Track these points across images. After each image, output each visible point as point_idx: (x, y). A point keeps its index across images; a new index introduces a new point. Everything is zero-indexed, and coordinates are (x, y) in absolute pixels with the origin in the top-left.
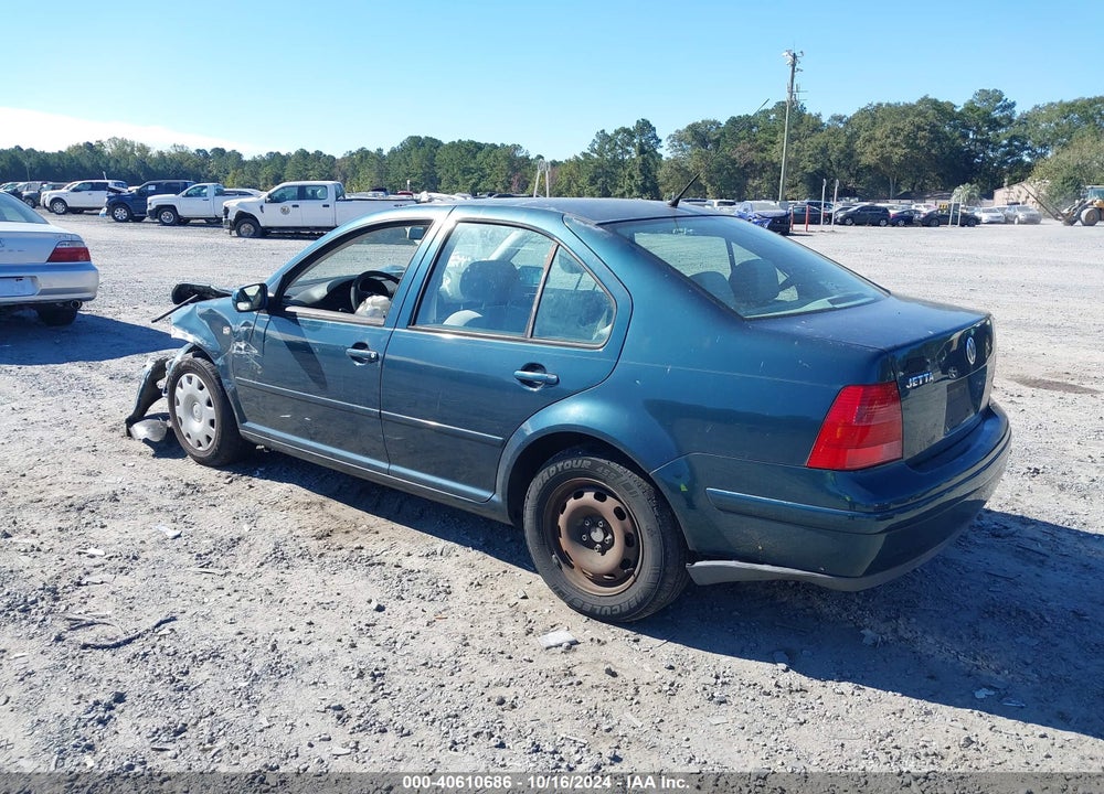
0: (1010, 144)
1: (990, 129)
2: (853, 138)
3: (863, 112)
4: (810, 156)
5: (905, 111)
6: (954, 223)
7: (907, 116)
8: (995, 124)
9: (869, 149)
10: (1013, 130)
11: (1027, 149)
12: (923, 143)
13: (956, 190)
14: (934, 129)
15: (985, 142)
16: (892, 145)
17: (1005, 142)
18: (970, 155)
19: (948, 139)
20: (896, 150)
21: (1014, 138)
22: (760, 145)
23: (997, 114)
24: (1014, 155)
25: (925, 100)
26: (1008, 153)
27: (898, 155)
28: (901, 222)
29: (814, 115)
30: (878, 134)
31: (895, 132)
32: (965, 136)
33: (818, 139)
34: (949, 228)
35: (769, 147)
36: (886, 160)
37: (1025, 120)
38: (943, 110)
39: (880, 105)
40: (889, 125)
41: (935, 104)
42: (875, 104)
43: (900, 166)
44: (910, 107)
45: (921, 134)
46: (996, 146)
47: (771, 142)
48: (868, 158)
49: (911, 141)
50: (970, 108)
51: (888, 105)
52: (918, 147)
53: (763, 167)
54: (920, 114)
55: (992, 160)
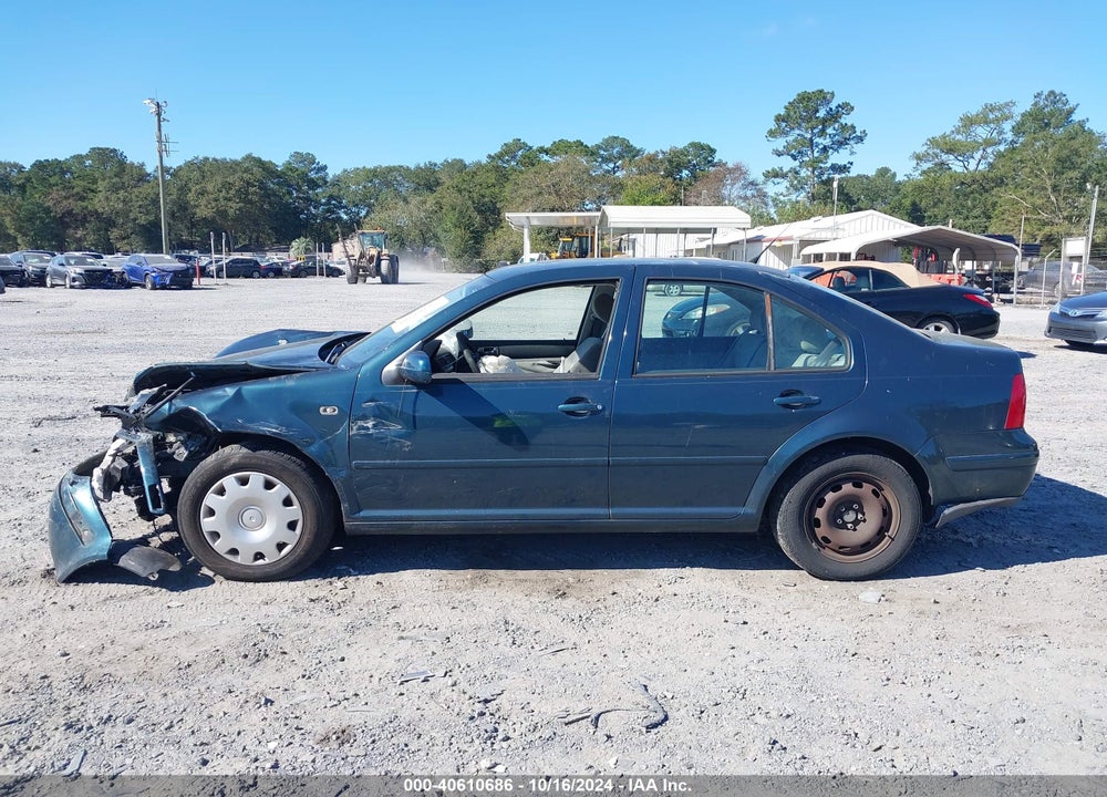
0: (328, 203)
1: (310, 188)
2: (184, 189)
3: (190, 164)
4: (140, 206)
5: (233, 166)
6: (322, 274)
7: (235, 171)
8: (313, 184)
9: (203, 202)
10: (330, 191)
11: (343, 207)
12: (255, 198)
13: (293, 243)
14: (262, 186)
15: (308, 200)
16: (225, 199)
17: (323, 201)
18: (297, 212)
19: (275, 195)
20: (230, 204)
21: (331, 197)
22: (78, 193)
23: (312, 175)
24: (333, 212)
25: (249, 157)
26: (328, 211)
27: (234, 207)
28: (271, 274)
29: (136, 164)
30: (210, 188)
31: (228, 186)
32: (290, 193)
33: (146, 189)
34: (318, 279)
35: (91, 195)
36: (223, 214)
37: (337, 182)
38: (266, 167)
39: (206, 159)
40: (219, 179)
41: (259, 162)
42: (201, 158)
43: (236, 219)
44: (236, 163)
45: (252, 189)
46: (317, 205)
47: (93, 191)
48: (204, 211)
49: (243, 194)
50: (289, 167)
51: (215, 160)
52: (250, 202)
53: (85, 217)
54: (247, 170)
55: (315, 217)
